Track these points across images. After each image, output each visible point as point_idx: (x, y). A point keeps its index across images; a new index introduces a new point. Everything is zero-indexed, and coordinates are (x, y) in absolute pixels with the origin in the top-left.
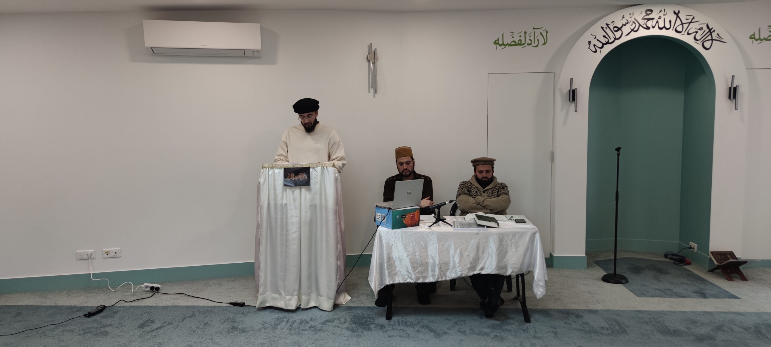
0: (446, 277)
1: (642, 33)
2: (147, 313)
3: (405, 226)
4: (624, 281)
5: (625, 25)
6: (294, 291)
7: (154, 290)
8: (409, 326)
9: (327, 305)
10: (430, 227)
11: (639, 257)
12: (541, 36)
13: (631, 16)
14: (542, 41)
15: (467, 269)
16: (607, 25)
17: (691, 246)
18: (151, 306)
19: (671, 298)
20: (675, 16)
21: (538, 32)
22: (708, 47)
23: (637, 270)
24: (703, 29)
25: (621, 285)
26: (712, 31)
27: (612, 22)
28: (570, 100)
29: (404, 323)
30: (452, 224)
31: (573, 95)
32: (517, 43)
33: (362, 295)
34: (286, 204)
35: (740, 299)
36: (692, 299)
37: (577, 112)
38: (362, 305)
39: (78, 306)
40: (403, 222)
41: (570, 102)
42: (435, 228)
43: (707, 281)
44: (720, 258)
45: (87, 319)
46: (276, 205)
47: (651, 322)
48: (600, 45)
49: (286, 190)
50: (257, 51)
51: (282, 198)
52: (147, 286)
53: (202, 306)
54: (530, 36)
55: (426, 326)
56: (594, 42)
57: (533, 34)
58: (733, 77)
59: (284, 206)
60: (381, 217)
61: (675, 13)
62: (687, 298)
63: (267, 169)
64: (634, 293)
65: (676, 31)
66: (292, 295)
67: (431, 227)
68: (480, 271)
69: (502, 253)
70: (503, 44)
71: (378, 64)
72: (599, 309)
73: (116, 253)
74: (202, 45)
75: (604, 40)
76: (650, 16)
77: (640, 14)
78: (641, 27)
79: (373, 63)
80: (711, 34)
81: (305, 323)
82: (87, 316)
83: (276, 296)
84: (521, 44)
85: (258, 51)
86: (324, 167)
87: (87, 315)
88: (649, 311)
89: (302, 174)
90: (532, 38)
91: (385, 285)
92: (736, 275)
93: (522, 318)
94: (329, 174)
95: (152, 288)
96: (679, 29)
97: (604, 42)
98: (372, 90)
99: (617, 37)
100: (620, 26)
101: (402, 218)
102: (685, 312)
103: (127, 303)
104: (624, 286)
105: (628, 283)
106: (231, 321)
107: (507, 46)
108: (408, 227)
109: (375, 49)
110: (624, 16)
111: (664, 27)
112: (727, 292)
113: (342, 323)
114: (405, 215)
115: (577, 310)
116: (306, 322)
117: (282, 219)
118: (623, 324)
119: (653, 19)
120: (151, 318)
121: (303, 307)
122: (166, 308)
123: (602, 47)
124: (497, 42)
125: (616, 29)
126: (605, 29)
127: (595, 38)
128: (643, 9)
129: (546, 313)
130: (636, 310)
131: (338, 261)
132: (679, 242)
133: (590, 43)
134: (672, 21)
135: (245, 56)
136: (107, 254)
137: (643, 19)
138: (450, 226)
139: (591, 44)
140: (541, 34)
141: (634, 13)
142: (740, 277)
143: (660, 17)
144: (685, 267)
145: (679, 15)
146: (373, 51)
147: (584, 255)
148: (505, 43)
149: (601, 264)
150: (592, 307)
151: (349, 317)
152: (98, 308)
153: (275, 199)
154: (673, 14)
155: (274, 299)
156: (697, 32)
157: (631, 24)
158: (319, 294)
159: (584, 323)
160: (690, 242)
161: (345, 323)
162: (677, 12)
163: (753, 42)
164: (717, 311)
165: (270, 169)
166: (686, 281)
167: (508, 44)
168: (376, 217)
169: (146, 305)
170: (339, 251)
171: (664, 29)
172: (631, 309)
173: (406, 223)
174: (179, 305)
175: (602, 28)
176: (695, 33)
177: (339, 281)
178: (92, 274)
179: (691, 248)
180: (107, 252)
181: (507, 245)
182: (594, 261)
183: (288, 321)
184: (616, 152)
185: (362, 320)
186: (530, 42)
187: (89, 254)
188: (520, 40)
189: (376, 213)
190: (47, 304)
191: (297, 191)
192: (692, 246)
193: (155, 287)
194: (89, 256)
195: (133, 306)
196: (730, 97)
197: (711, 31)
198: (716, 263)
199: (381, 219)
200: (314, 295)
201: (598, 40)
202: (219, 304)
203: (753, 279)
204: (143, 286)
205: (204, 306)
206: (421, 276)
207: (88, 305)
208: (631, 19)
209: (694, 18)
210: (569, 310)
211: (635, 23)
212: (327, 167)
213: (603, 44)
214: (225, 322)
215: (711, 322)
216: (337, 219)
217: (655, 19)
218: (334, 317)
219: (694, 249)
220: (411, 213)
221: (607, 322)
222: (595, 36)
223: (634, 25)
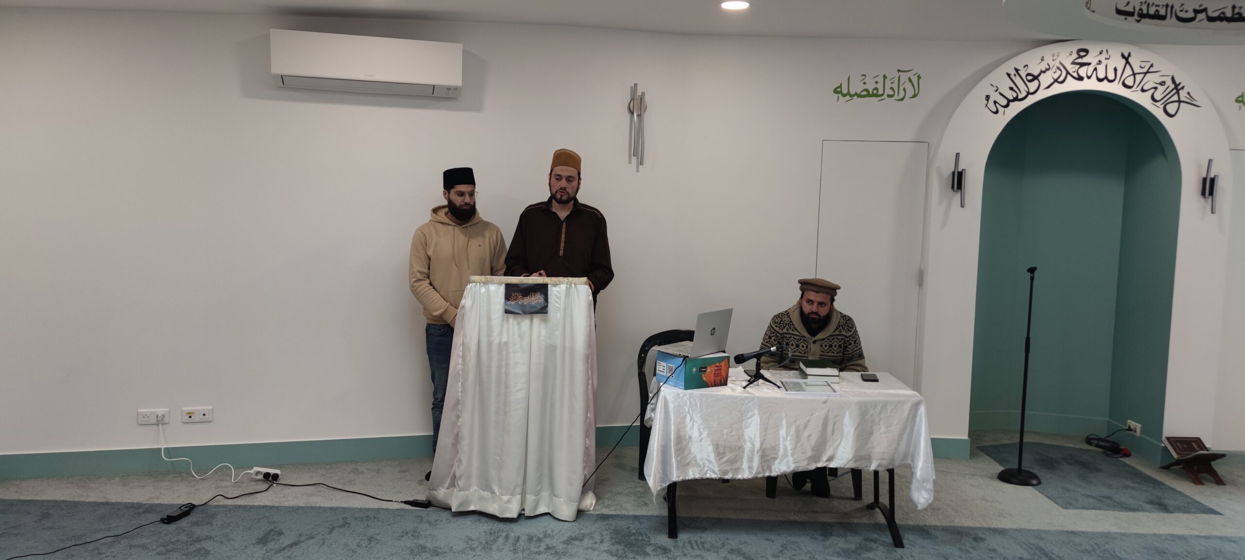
0: (771, 472)
1: (1071, 85)
2: (267, 517)
3: (705, 385)
4: (1034, 482)
5: (1044, 72)
6: (516, 487)
7: (270, 479)
8: (708, 550)
9: (566, 511)
10: (745, 388)
11: (1047, 442)
12: (910, 83)
13: (1054, 58)
14: (910, 92)
15: (806, 459)
16: (1017, 70)
17: (1129, 427)
18: (270, 506)
19: (1115, 512)
20: (1124, 61)
21: (904, 77)
22: (1172, 112)
23: (1050, 464)
24: (1166, 83)
25: (1030, 487)
26: (1179, 87)
27: (1025, 67)
28: (953, 188)
29: (699, 544)
30: (779, 384)
31: (958, 181)
32: (871, 93)
33: (618, 495)
34: (506, 343)
35: (1222, 514)
36: (1147, 514)
37: (964, 207)
38: (624, 513)
39: (145, 504)
40: (702, 378)
41: (954, 191)
42: (753, 390)
43: (1163, 484)
44: (1181, 447)
45: (166, 526)
46: (490, 344)
47: (1094, 550)
48: (1004, 102)
49: (508, 319)
50: (454, 89)
51: (501, 333)
52: (258, 472)
53: (358, 509)
54: (892, 83)
55: (738, 551)
56: (995, 96)
57: (896, 80)
58: (1210, 161)
59: (504, 347)
60: (665, 368)
61: (1123, 56)
62: (1140, 511)
63: (478, 284)
64: (1055, 502)
65: (1124, 85)
66: (512, 494)
67: (747, 389)
68: (827, 463)
69: (864, 434)
70: (848, 94)
71: (647, 116)
72: (1007, 527)
73: (204, 415)
74: (365, 75)
75: (1010, 95)
76: (1084, 60)
77: (1069, 55)
78: (1069, 76)
79: (638, 115)
80: (1178, 92)
81: (536, 542)
82: (166, 521)
83: (486, 494)
84: (877, 95)
85: (456, 89)
86: (571, 285)
87: (164, 519)
88: (1087, 533)
89: (534, 295)
90: (895, 86)
91: (671, 482)
92: (1206, 475)
93: (889, 540)
94: (578, 296)
95: (267, 476)
96: (1129, 82)
97: (1011, 98)
98: (634, 159)
99: (1031, 91)
100: (1036, 74)
101: (700, 371)
102: (1143, 535)
103: (228, 500)
104: (1036, 490)
105: (1040, 485)
106: (412, 535)
107: (855, 97)
108: (709, 387)
109: (643, 93)
110: (1043, 57)
111: (1106, 78)
112: (1199, 503)
113: (598, 541)
114: (706, 368)
115: (972, 528)
116: (537, 539)
117: (499, 367)
118: (1052, 553)
119: (1089, 64)
120: (275, 527)
121: (527, 513)
122: (295, 510)
123: (1007, 106)
124: (839, 90)
125: (1030, 78)
126: (1012, 76)
127: (996, 91)
128: (1075, 47)
129: (924, 531)
130: (1065, 530)
131: (587, 439)
132: (1108, 419)
133: (989, 98)
134: (1118, 68)
135: (433, 95)
136: (190, 417)
137: (1073, 63)
138: (776, 388)
139: (989, 100)
140: (910, 80)
141: (1059, 53)
142: (1212, 479)
143: (1100, 61)
144: (1122, 459)
145: (1130, 60)
146: (639, 96)
147: (966, 437)
148: (852, 92)
149: (993, 452)
150: (995, 524)
151: (606, 532)
152: (182, 508)
153: (489, 335)
154: (1121, 58)
155: (481, 499)
156: (1156, 88)
157: (1054, 70)
158: (553, 493)
159: (990, 550)
160: (1129, 421)
161: (602, 542)
162: (1126, 55)
163: (1240, 107)
164: (1192, 534)
165: (482, 284)
166: (1132, 485)
167: (856, 94)
168: (657, 369)
169: (262, 504)
170: (589, 422)
171: (1105, 81)
172: (1058, 528)
173: (707, 381)
174: (318, 505)
175: (1009, 75)
176: (1153, 90)
177: (586, 472)
178: (164, 448)
179: (1130, 429)
180: (190, 413)
181: (873, 422)
182: (978, 448)
183: (507, 537)
184: (1029, 275)
185: (629, 539)
186: (891, 93)
187: (160, 415)
188: (876, 89)
189: (658, 361)
190: (91, 500)
191: (525, 322)
192: (1132, 427)
193: (272, 475)
194: (160, 419)
195: (240, 506)
196: (1203, 194)
197: (1177, 88)
198: (1175, 456)
199: (665, 371)
200: (545, 495)
201: (1001, 94)
202: (385, 505)
203: (1233, 483)
204: (252, 471)
205: (359, 507)
206: (730, 469)
207: (162, 503)
208: (1054, 62)
209: (1152, 66)
210: (961, 527)
211: (1061, 70)
212: (575, 285)
213: (1009, 101)
214: (402, 536)
215: (1189, 553)
216: (588, 370)
217: (1092, 65)
218: (583, 531)
219: (1136, 431)
220: (715, 364)
221: (1025, 549)
222: (997, 87)
223: (1059, 73)
